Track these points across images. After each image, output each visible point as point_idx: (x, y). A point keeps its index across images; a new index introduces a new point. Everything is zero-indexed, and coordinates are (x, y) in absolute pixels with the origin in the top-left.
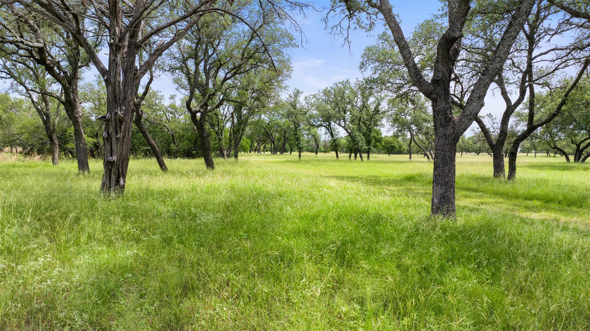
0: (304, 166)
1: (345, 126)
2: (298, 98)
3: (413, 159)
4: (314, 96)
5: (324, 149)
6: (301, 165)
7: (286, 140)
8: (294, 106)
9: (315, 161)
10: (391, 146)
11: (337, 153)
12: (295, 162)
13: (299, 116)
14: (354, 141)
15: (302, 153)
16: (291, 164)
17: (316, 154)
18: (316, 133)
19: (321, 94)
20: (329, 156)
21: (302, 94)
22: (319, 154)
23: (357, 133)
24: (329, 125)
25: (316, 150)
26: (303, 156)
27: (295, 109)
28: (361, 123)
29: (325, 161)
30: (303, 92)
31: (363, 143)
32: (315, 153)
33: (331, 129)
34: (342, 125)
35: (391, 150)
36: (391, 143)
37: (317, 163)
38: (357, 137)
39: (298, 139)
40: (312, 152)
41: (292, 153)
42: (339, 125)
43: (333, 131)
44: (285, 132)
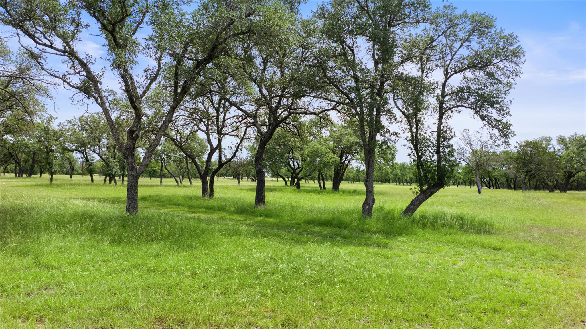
0: (56, 189)
1: (99, 153)
2: (51, 124)
3: (163, 183)
4: (69, 122)
5: (81, 172)
6: (52, 189)
7: (35, 161)
8: (46, 131)
9: (67, 185)
10: (153, 170)
11: (92, 177)
12: (46, 186)
13: (52, 141)
14: (108, 167)
15: (54, 176)
16: (42, 187)
17: (71, 177)
18: (71, 157)
19: (76, 121)
20: (85, 179)
21: (56, 120)
22: (75, 177)
23: (111, 160)
24: (85, 150)
25: (71, 172)
26: (56, 180)
27: (47, 134)
28: (116, 150)
29: (78, 185)
30: (56, 118)
31: (117, 169)
32: (69, 176)
33: (86, 154)
34: (96, 152)
35: (153, 174)
36: (153, 168)
37: (70, 187)
38: (111, 163)
39: (50, 163)
40: (66, 174)
41: (43, 175)
42: (94, 151)
43: (88, 157)
44: (34, 154)
